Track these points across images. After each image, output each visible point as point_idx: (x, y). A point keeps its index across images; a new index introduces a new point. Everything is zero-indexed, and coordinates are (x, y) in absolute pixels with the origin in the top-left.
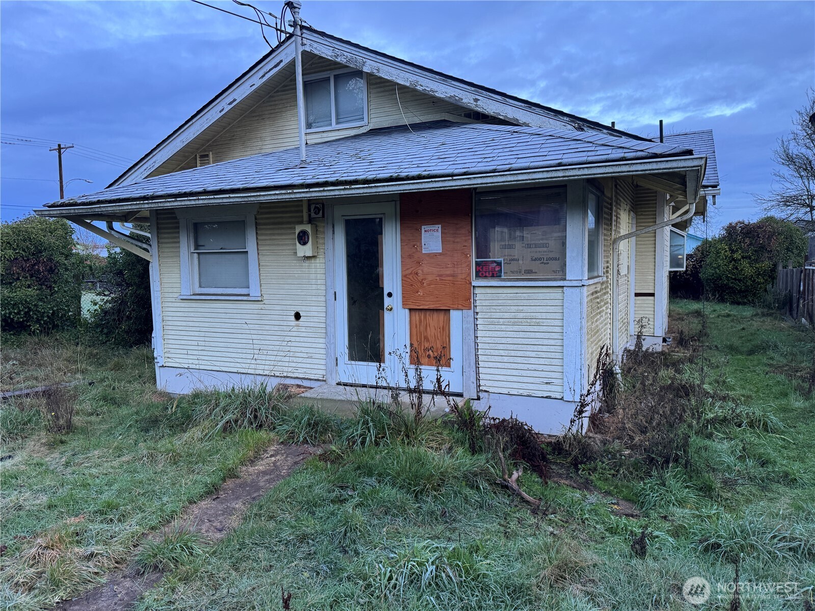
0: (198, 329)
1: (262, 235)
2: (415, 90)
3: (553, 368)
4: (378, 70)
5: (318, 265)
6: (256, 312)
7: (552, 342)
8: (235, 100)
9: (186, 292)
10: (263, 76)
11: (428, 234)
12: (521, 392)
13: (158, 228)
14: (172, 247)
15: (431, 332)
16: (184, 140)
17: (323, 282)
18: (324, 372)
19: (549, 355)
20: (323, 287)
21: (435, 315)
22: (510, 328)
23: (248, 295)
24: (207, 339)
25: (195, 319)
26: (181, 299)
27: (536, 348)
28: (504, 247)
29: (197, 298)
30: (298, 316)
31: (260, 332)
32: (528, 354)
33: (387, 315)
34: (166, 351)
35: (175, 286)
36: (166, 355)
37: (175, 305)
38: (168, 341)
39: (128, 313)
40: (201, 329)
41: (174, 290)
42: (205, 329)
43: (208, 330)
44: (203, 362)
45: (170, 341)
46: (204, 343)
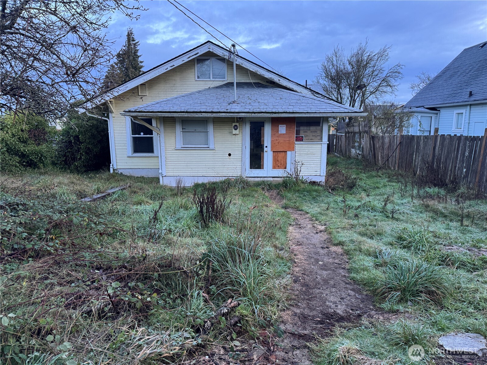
0: (184, 161)
1: (215, 126)
2: (256, 74)
3: (317, 167)
4: (242, 64)
5: (239, 137)
6: (212, 154)
7: (318, 160)
8: (174, 65)
9: (179, 146)
10: (189, 58)
11: (281, 128)
12: (308, 174)
13: (164, 121)
14: (171, 129)
15: (279, 159)
16: (145, 79)
17: (241, 143)
18: (240, 174)
19: (317, 163)
20: (241, 145)
21: (281, 153)
22: (306, 156)
23: (209, 148)
24: (188, 164)
25: (182, 157)
26: (176, 149)
27: (313, 162)
28: (304, 132)
29: (183, 149)
30: (230, 155)
31: (214, 161)
32: (311, 163)
33: (265, 153)
34: (167, 170)
35: (172, 144)
36: (167, 172)
37: (172, 152)
38: (168, 166)
39: (79, 157)
40: (185, 161)
41: (172, 146)
42: (187, 161)
43: (188, 161)
44: (186, 173)
45: (169, 166)
46: (186, 166)
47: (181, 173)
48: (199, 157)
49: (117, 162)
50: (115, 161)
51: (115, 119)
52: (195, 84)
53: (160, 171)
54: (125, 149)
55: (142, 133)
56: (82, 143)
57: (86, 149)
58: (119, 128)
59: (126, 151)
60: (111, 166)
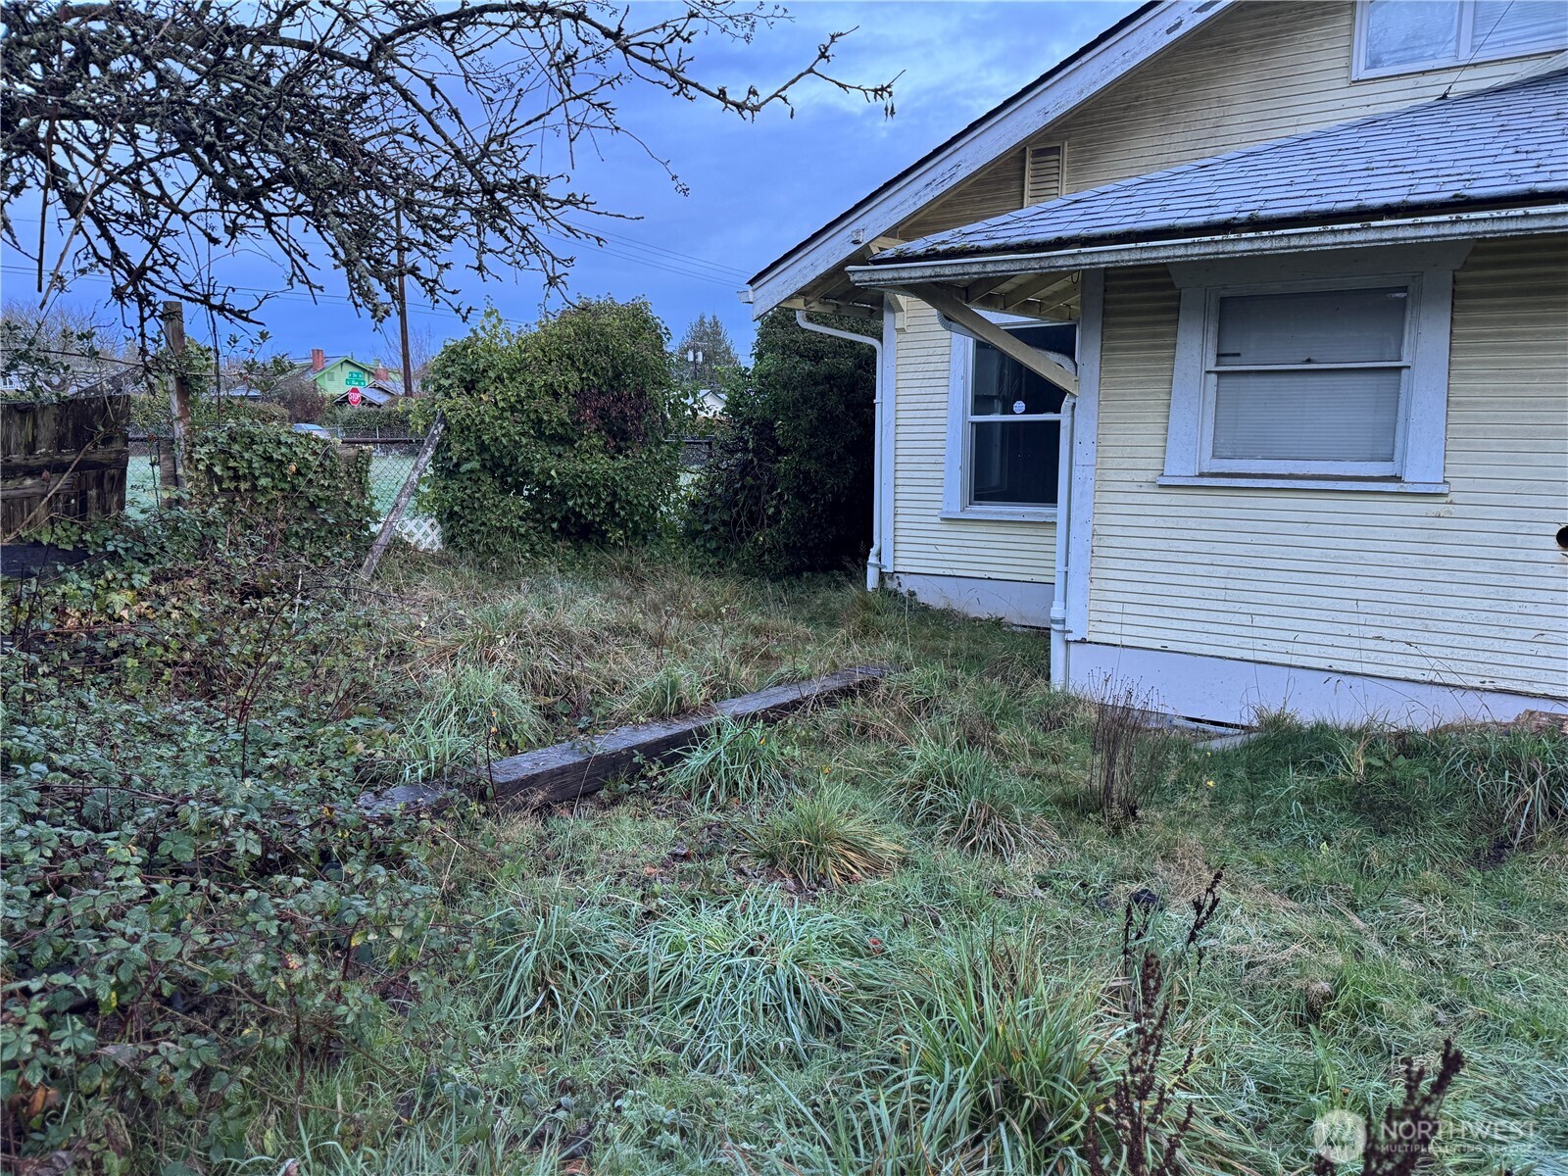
0: (1207, 559)
6: (1417, 522)
9: (1182, 468)
13: (1105, 313)
14: (1148, 360)
16: (1050, 109)
23: (1397, 479)
24: (1230, 584)
25: (1198, 535)
26: (1161, 486)
29: (1209, 483)
30: (1567, 538)
34: (1093, 605)
35: (1142, 452)
36: (1094, 616)
37: (1139, 498)
38: (1103, 584)
39: (772, 510)
40: (1217, 560)
41: (1142, 464)
42: (1228, 560)
43: (1237, 561)
44: (1212, 639)
45: (1111, 585)
46: (1221, 594)
47: (1180, 636)
48: (1313, 542)
49: (899, 539)
50: (888, 533)
51: (908, 337)
52: (1348, 103)
53: (1056, 611)
54: (938, 483)
55: (1019, 406)
56: (781, 451)
57: (796, 476)
58: (918, 383)
59: (940, 490)
60: (872, 559)
